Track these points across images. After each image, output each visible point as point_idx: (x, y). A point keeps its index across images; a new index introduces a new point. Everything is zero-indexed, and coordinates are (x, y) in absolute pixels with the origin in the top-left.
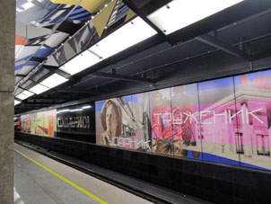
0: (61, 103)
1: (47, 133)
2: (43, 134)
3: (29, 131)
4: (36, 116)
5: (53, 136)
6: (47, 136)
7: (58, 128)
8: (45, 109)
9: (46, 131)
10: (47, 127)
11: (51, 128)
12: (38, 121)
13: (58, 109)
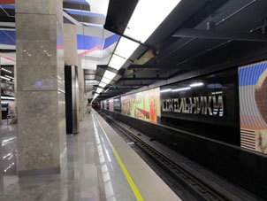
0: (166, 79)
1: (148, 117)
2: (143, 118)
3: (129, 114)
4: (135, 98)
5: (155, 121)
6: (147, 120)
7: (162, 112)
8: (145, 87)
9: (147, 115)
10: (148, 109)
11: (153, 112)
12: (138, 103)
13: (162, 87)
